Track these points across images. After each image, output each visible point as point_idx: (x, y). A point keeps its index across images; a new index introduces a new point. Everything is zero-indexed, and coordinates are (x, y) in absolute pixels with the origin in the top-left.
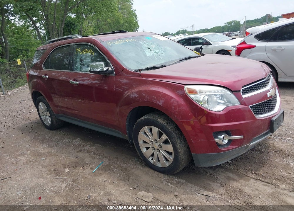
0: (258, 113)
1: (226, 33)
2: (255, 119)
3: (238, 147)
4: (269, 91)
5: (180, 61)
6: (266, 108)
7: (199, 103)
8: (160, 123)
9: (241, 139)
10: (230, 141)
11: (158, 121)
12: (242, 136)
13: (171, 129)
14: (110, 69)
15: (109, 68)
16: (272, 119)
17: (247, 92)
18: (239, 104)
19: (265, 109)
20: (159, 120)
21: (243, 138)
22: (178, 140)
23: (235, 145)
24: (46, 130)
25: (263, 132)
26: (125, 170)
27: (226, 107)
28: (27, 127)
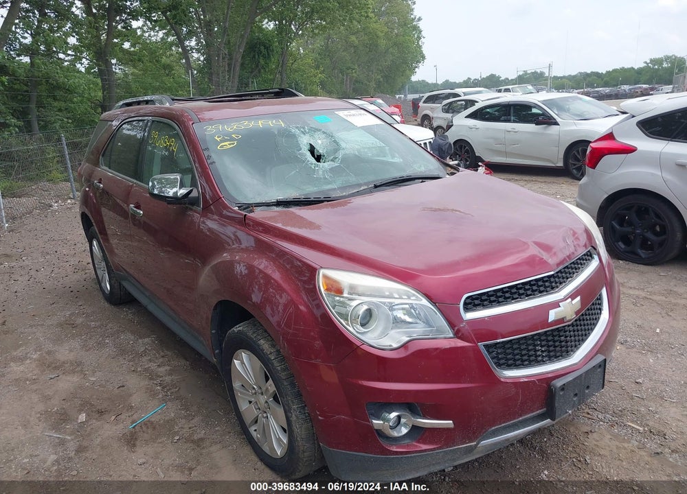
0: (510, 362)
1: (644, 86)
2: (495, 381)
3: (440, 448)
4: (555, 305)
5: (376, 187)
6: (542, 351)
7: (342, 321)
8: (263, 350)
9: (448, 429)
10: (415, 429)
11: (259, 346)
12: (451, 422)
13: (284, 370)
14: (194, 194)
15: (191, 191)
16: (554, 382)
17: (500, 299)
18: (452, 335)
19: (539, 353)
20: (262, 342)
21: (452, 426)
22: (293, 403)
23: (430, 443)
24: (103, 301)
25: (521, 416)
26: (198, 443)
27: (408, 339)
28: (71, 289)
